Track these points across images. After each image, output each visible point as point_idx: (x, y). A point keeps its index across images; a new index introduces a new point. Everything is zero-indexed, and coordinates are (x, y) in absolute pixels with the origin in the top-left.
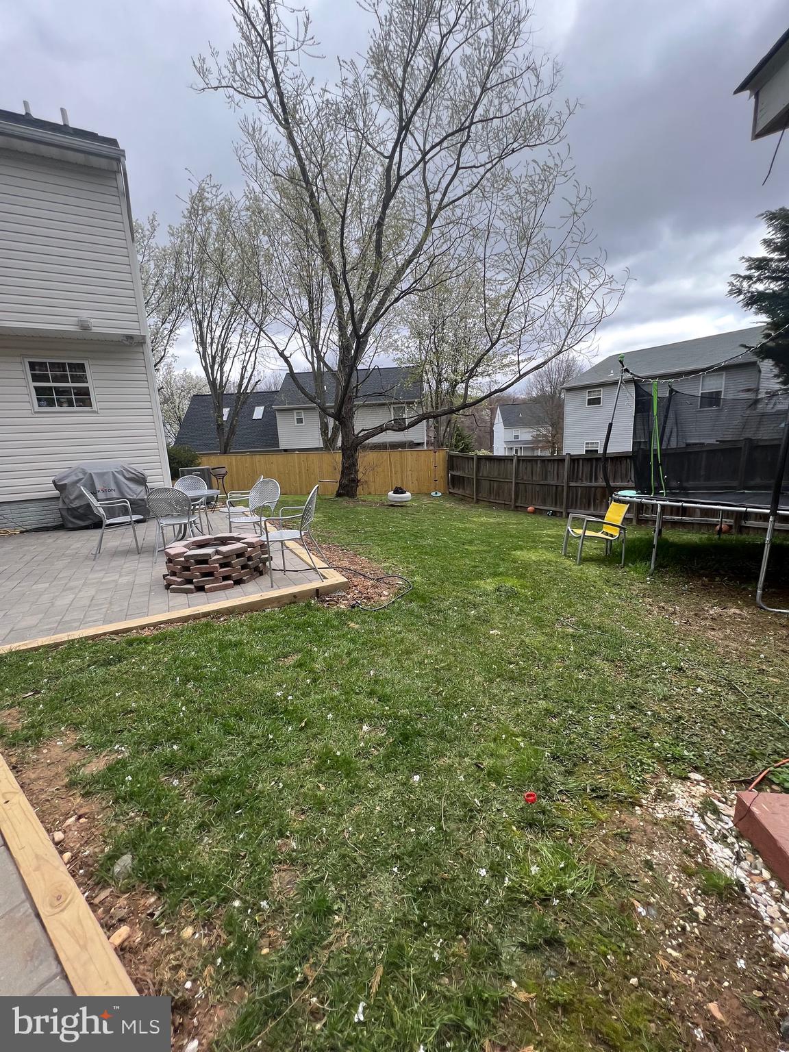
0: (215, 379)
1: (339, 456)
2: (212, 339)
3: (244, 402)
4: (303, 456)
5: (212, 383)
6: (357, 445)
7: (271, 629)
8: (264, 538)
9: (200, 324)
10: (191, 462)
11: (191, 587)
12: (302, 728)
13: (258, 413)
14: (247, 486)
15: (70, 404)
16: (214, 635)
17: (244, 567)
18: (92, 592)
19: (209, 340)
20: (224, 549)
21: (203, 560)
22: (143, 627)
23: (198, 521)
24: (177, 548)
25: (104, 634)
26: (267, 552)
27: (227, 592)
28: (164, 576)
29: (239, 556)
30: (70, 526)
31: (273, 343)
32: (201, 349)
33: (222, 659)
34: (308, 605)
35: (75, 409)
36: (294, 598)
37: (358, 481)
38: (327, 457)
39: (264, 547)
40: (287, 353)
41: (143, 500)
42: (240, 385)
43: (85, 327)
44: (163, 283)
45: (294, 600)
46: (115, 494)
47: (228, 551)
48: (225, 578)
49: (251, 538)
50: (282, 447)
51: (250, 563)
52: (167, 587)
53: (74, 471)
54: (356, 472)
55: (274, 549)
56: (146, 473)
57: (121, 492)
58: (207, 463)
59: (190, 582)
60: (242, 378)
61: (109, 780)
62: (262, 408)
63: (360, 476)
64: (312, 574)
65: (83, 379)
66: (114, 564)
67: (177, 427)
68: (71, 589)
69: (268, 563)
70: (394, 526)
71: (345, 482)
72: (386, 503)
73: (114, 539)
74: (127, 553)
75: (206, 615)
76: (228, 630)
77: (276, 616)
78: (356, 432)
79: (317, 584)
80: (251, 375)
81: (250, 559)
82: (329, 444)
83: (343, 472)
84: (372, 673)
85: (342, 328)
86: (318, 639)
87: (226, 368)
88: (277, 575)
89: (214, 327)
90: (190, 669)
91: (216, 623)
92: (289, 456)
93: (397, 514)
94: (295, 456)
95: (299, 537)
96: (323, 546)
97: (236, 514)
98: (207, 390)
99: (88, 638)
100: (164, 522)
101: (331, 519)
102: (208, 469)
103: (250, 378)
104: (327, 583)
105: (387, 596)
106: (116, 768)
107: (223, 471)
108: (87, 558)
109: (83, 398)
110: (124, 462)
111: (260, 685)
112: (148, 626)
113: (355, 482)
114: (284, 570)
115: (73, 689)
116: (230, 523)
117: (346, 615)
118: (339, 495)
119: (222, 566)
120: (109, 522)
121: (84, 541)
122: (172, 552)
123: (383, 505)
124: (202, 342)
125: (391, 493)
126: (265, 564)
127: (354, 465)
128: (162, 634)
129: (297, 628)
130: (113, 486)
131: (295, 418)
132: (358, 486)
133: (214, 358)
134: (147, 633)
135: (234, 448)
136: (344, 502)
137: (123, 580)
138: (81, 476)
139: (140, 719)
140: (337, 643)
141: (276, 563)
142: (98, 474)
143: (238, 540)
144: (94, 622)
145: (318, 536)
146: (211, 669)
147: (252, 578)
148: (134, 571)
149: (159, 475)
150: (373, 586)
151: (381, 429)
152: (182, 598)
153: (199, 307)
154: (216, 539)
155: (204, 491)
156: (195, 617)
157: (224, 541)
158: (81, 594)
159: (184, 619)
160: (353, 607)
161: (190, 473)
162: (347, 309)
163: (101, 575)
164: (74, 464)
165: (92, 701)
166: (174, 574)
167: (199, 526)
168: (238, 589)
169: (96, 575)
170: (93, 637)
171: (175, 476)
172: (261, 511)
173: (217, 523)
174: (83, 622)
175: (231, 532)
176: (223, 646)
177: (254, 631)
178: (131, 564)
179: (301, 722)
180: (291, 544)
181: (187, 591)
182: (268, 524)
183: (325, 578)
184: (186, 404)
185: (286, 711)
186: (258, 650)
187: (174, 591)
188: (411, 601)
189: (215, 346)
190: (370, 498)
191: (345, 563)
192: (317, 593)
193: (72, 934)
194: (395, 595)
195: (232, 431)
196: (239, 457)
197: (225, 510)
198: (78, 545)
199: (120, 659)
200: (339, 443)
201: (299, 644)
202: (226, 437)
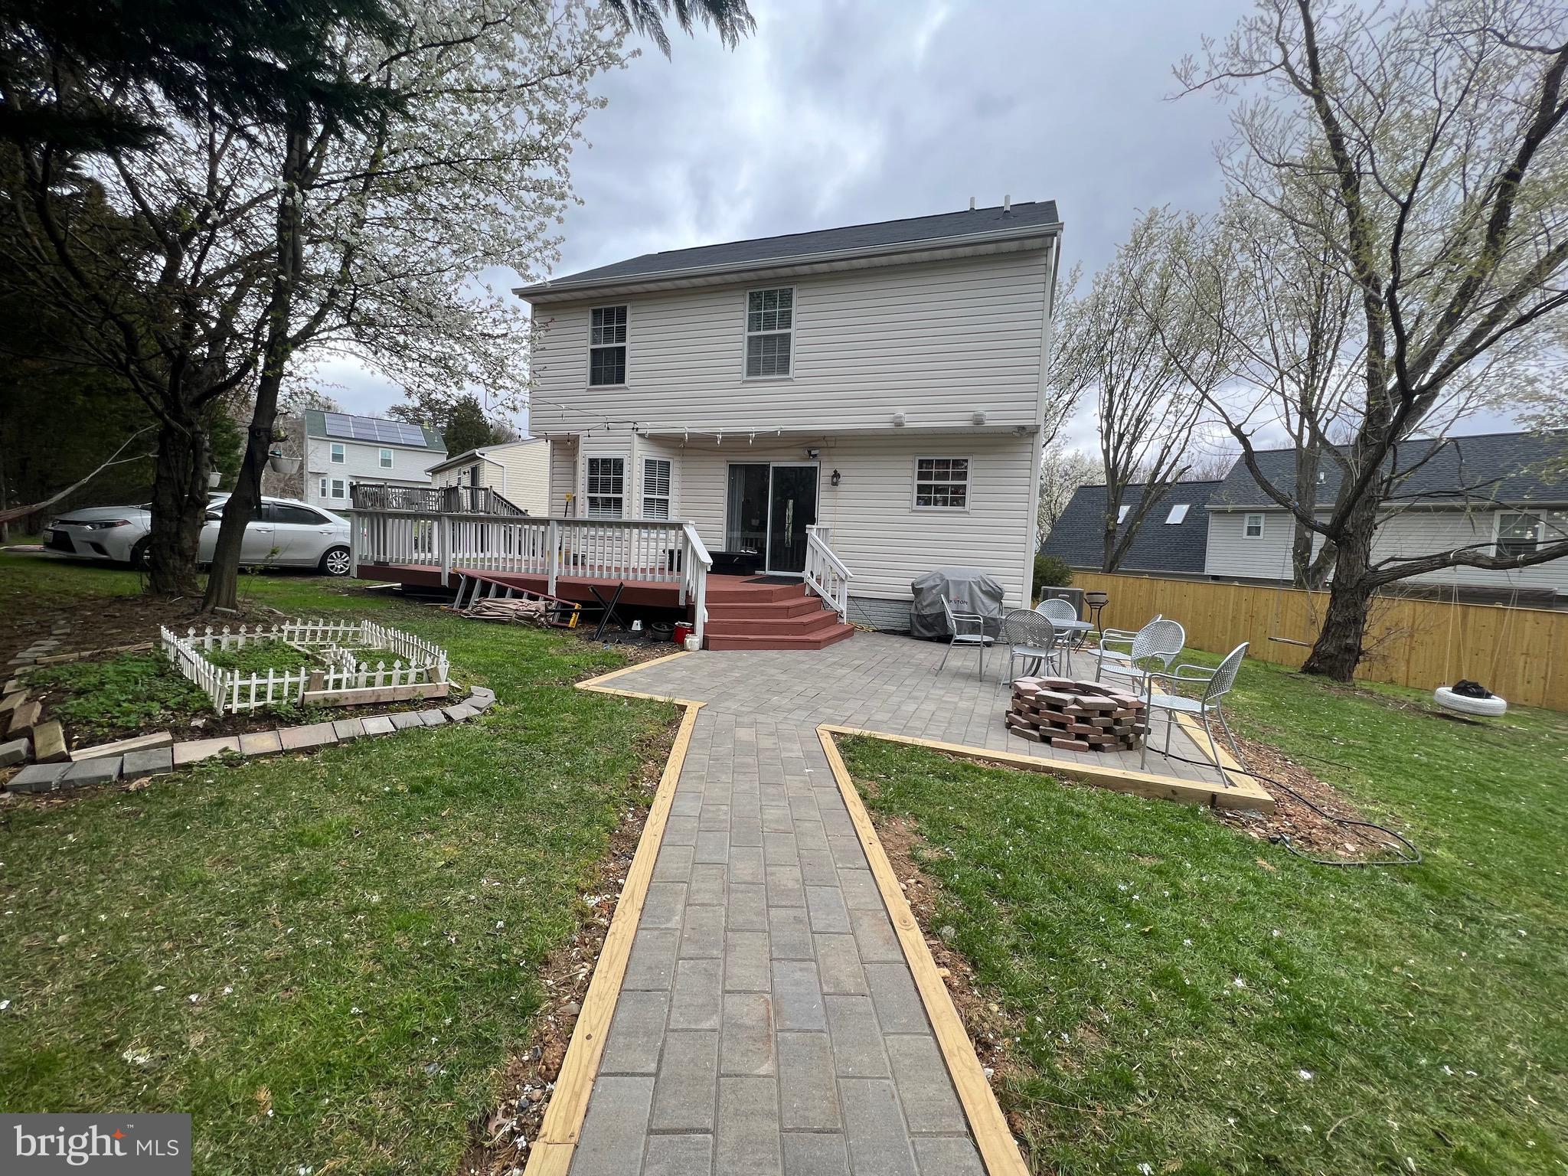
0: (1116, 466)
1: (1322, 601)
2: (1124, 410)
3: (1158, 499)
4: (1247, 592)
5: (1112, 471)
6: (1372, 586)
7: (1131, 819)
8: (1144, 699)
9: (1111, 392)
10: (1058, 579)
11: (1036, 734)
12: (1144, 934)
13: (1177, 514)
14: (1134, 625)
15: (945, 503)
16: (1053, 795)
17: (1107, 730)
18: (933, 707)
19: (1119, 413)
20: (1086, 699)
21: (1057, 706)
22: (979, 758)
23: (1055, 659)
24: (1028, 683)
25: (943, 750)
26: (1145, 721)
27: (1079, 754)
28: (1008, 712)
29: (1103, 713)
30: (916, 634)
31: (1224, 415)
32: (1105, 425)
33: (1060, 823)
34: (1193, 811)
35: (949, 508)
36: (1173, 794)
37: (1361, 653)
38: (1298, 601)
39: (1141, 712)
40: (1245, 430)
41: (994, 620)
42: (1155, 474)
43: (978, 421)
44: (1070, 345)
45: (1170, 795)
46: (966, 608)
47: (1090, 704)
48: (1079, 737)
49: (1127, 695)
50: (1210, 569)
51: (1117, 728)
52: (1009, 726)
53: (932, 576)
54: (1359, 635)
55: (1157, 719)
56: (1005, 587)
57: (973, 607)
58: (1082, 583)
59: (1036, 727)
60: (1161, 463)
61: (940, 870)
62: (1185, 507)
63: (1366, 643)
64: (1212, 773)
65: (963, 476)
66: (954, 684)
67: (1047, 529)
68: (916, 698)
69: (1142, 737)
70: (1427, 754)
71: (1330, 648)
72: (1428, 707)
73: (958, 658)
74: (968, 677)
75: (1049, 770)
76: (1071, 796)
77: (1140, 806)
78: (1373, 562)
79: (1217, 788)
80: (1176, 460)
81: (1117, 722)
82: (1307, 576)
83: (1327, 629)
84: (1276, 933)
85: (1374, 380)
86: (1198, 855)
87: (1138, 449)
88: (1151, 756)
89: (1131, 392)
90: (1023, 817)
91: (1059, 785)
92: (1220, 590)
93: (1450, 734)
94: (1232, 591)
95: (1199, 710)
96: (1247, 743)
97: (1110, 661)
98: (1101, 480)
99: (929, 748)
100: (1017, 650)
101: (1276, 706)
102: (1081, 593)
103: (1174, 463)
104: (1231, 791)
105: (1353, 853)
106: (945, 862)
107: (1102, 599)
108: (929, 672)
109: (958, 497)
110: (982, 571)
111: (1099, 868)
112: (985, 758)
113: (1355, 653)
114: (1166, 754)
115: (915, 786)
116: (1099, 670)
117: (1255, 847)
118: (1308, 669)
119: (1080, 720)
120: (959, 637)
121: (928, 653)
122: (1023, 686)
123: (1418, 709)
124: (1109, 416)
125: (1445, 692)
126: (1138, 735)
127: (1356, 622)
128: (997, 771)
129: (1167, 830)
130: (967, 598)
131: (1246, 525)
132: (1357, 661)
133: (1121, 436)
134: (981, 764)
135: (1126, 565)
136: (1317, 685)
137: (963, 704)
138: (938, 581)
139: (970, 837)
140: (1227, 873)
141: (1156, 739)
142: (954, 582)
143: (1107, 693)
144: (933, 736)
145: (1243, 726)
146: (1046, 826)
147: (1116, 749)
148: (975, 698)
149: (1018, 593)
150: (1326, 828)
151: (1442, 561)
152: (1023, 743)
153: (1115, 369)
154: (1077, 686)
155: (1072, 622)
156: (1036, 768)
157: (1087, 690)
158: (924, 706)
159: (1023, 766)
160: (1274, 841)
161: (1055, 594)
162: (1390, 350)
163: (942, 692)
164: (935, 568)
165: (930, 804)
166: (1019, 712)
167: (1057, 665)
168: (1092, 755)
169: (937, 692)
170: (934, 750)
171: (1037, 595)
172: (1146, 663)
173: (1081, 668)
174: (924, 733)
175: (1098, 680)
176: (1061, 810)
177: (1105, 810)
178: (972, 689)
179: (1146, 925)
180: (1183, 719)
181: (1030, 737)
182: (1153, 685)
183: (1232, 784)
184: (1066, 498)
185: (1127, 906)
186: (1105, 831)
187: (1016, 732)
188: (1407, 880)
189: (1126, 420)
190: (1389, 691)
191: (1283, 778)
192: (1213, 799)
193: (913, 946)
194: (1371, 857)
195: (1127, 542)
196: (1131, 580)
197: (1097, 652)
198: (922, 656)
199: (955, 779)
200: (1330, 578)
201: (1165, 849)
202: (1116, 548)
